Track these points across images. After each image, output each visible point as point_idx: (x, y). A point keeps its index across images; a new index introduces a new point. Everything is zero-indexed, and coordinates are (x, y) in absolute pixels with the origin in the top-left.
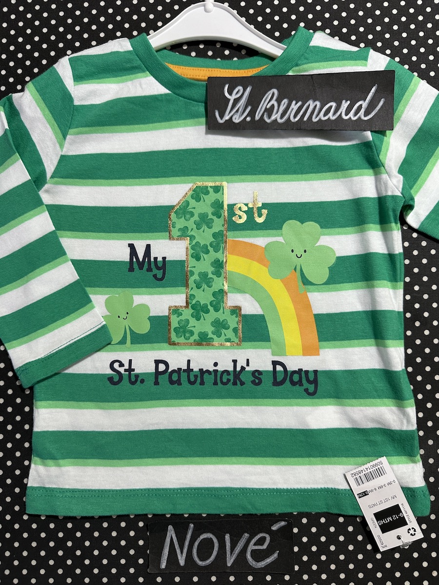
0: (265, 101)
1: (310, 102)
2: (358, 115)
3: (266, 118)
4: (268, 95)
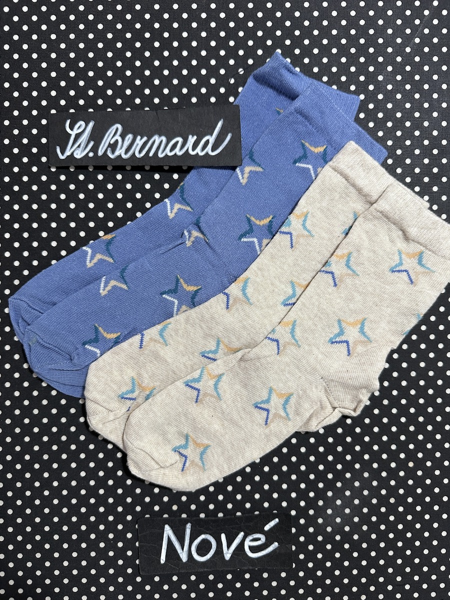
0: (109, 135)
1: (156, 137)
2: (205, 151)
3: (109, 154)
4: (112, 131)
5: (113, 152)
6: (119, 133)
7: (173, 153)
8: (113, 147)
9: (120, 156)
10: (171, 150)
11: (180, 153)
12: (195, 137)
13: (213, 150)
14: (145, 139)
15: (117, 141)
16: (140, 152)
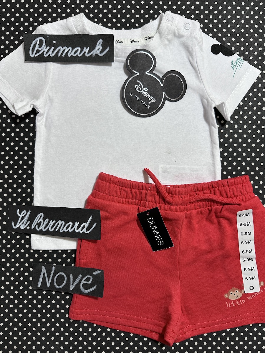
0: (37, 219)
1: (60, 221)
2: (83, 230)
3: (37, 228)
4: (38, 216)
5: (39, 228)
6: (42, 218)
7: (67, 231)
8: (39, 224)
9: (42, 230)
10: (66, 229)
11: (71, 231)
12: (79, 223)
13: (87, 230)
14: (54, 221)
15: (41, 221)
16: (51, 228)
